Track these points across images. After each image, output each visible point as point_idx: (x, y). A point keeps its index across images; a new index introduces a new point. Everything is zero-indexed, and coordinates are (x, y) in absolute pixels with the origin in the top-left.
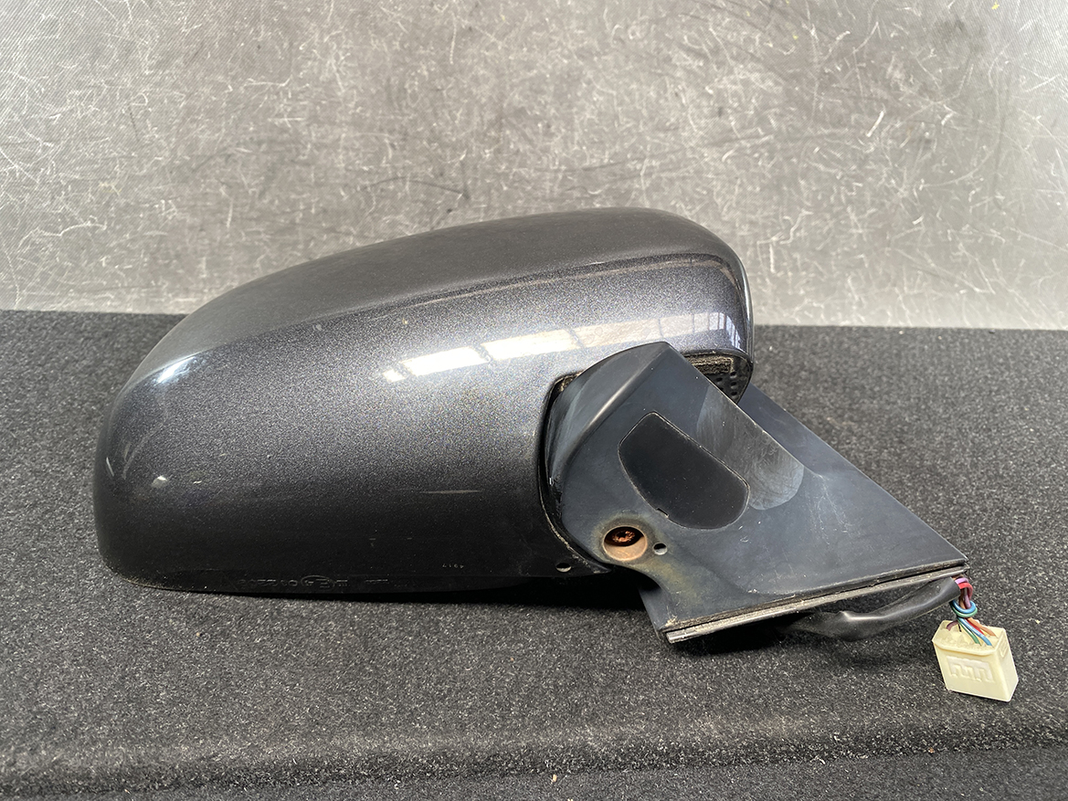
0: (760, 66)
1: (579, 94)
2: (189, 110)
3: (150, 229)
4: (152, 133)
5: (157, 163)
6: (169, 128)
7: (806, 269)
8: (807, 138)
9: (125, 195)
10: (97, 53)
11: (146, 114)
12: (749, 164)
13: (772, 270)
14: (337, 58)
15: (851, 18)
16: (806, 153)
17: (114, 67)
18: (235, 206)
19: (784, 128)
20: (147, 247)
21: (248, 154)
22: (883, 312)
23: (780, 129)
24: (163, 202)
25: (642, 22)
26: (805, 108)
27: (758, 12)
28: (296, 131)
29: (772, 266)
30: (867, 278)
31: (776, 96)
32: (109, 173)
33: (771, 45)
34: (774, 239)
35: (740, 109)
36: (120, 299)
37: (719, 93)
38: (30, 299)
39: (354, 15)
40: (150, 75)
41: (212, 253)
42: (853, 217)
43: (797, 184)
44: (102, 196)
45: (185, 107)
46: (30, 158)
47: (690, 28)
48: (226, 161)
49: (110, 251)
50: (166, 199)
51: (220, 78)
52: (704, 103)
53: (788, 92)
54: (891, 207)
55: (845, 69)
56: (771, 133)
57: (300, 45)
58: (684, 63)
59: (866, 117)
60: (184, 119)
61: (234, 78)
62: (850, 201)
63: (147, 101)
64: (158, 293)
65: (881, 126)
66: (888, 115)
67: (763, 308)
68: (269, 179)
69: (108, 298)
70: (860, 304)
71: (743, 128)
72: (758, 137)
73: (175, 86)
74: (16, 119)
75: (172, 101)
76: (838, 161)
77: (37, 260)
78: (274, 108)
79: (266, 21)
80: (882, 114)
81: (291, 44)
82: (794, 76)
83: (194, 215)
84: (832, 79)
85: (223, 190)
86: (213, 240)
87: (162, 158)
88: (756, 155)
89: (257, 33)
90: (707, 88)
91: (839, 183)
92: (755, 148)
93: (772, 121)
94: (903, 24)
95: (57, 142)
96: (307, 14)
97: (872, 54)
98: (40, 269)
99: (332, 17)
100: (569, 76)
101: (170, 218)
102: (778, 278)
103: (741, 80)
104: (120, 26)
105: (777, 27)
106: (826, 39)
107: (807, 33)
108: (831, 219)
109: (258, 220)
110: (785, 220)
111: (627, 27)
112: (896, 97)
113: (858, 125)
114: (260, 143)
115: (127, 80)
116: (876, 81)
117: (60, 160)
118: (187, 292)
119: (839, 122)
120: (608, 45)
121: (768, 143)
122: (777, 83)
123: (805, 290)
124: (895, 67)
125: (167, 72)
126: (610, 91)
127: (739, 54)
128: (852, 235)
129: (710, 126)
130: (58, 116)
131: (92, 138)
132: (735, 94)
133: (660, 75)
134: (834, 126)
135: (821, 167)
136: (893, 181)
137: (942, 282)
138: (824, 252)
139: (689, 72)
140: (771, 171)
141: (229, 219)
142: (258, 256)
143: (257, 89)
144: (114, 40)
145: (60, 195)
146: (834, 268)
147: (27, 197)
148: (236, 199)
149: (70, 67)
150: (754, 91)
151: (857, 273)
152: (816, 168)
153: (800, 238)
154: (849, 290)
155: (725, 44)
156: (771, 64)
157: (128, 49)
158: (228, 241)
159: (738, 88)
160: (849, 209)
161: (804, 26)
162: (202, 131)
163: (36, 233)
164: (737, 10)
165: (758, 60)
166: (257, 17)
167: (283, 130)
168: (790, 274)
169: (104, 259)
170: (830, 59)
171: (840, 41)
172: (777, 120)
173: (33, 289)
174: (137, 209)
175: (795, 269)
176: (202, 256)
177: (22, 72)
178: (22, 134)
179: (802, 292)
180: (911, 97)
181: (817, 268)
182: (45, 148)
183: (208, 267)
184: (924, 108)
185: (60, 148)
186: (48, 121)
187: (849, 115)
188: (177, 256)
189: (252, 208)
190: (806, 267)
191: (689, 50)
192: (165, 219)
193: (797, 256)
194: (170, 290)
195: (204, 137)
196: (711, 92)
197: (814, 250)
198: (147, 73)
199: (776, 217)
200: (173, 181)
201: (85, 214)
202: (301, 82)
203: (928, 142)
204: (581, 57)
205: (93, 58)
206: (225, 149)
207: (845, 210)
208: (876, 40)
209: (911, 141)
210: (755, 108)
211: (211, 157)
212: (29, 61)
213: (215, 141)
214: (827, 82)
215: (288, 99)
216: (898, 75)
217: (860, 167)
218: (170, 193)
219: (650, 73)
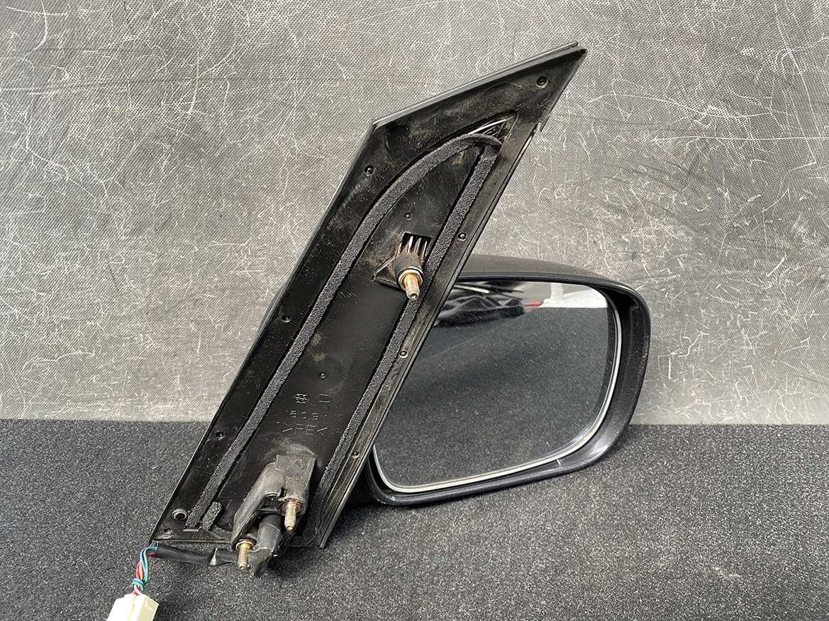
0: (674, 220)
1: (506, 245)
2: (161, 267)
3: (131, 355)
4: (129, 284)
5: (134, 307)
6: (144, 280)
7: (699, 377)
8: (711, 277)
9: (108, 330)
10: (78, 224)
11: (124, 270)
12: (656, 296)
13: (669, 377)
14: (292, 223)
15: (764, 184)
16: (709, 288)
17: (94, 234)
18: (203, 337)
19: (691, 269)
20: (130, 368)
21: (213, 299)
22: (763, 409)
23: (687, 269)
24: (141, 335)
25: (568, 185)
26: (713, 254)
27: (677, 177)
28: (256, 280)
29: (669, 374)
30: (753, 384)
31: (685, 244)
32: (94, 315)
33: (686, 204)
34: (673, 353)
35: (651, 253)
36: (109, 406)
37: (634, 240)
38: (34, 408)
39: (305, 191)
40: (125, 241)
41: (186, 373)
42: (746, 337)
43: (698, 312)
44: (89, 332)
45: (156, 264)
46: (27, 304)
47: (612, 189)
48: (195, 304)
49: (99, 371)
50: (144, 333)
51: (187, 241)
52: (620, 249)
53: (697, 242)
54: (781, 331)
55: (753, 224)
56: (679, 273)
57: (257, 213)
58: (603, 217)
59: (768, 262)
60: (156, 273)
61: (199, 241)
62: (744, 325)
63: (124, 260)
64: (141, 402)
65: (781, 269)
66: (789, 260)
67: (658, 407)
68: (232, 317)
69: (100, 406)
70: (744, 403)
71: (654, 268)
72: (666, 276)
73: (148, 248)
74: (13, 275)
75: (145, 259)
76: (738, 295)
77: (38, 379)
78: (235, 263)
79: (227, 196)
80: (782, 260)
81: (250, 214)
82: (705, 229)
83: (168, 344)
84: (739, 231)
85: (192, 326)
86: (185, 363)
87: (140, 303)
88: (663, 290)
89: (219, 205)
90: (623, 237)
91: (736, 312)
92: (662, 285)
93: (681, 263)
94: (813, 190)
95: (49, 292)
96: (263, 189)
97: (780, 214)
98: (41, 386)
99: (286, 192)
100: (498, 231)
101: (148, 347)
102: (674, 384)
103: (656, 231)
104: (98, 202)
105: (694, 190)
106: (738, 200)
107: (721, 195)
108: (726, 339)
109: (223, 347)
110: (683, 340)
111: (554, 189)
112: (798, 247)
113: (760, 267)
114: (223, 290)
115: (106, 244)
116: (781, 235)
117: (52, 304)
118: (165, 400)
119: (742, 265)
120: (535, 205)
121: (675, 280)
122: (688, 234)
123: (696, 392)
124: (801, 223)
125: (140, 237)
126: (535, 242)
127: (655, 210)
128: (743, 350)
129: (623, 267)
130: (48, 272)
131: (78, 289)
132: (649, 242)
133: (581, 227)
134: (737, 268)
135: (721, 299)
136: (786, 311)
137: (820, 386)
138: (717, 364)
139: (607, 224)
140: (676, 302)
141: (199, 347)
142: (224, 374)
143: (220, 249)
144: (93, 214)
145: (54, 331)
146: (724, 375)
147: (26, 334)
148: (204, 332)
149: (55, 234)
150: (666, 239)
151: (744, 379)
152: (716, 300)
153: (697, 353)
154: (735, 392)
155: (644, 202)
156: (684, 218)
157: (105, 221)
158: (198, 363)
159: (653, 237)
160: (742, 332)
161: (719, 189)
162: (173, 282)
163: (36, 360)
164: (657, 175)
165: (673, 215)
166: (219, 192)
167: (244, 279)
168: (684, 380)
169: (94, 377)
170: (740, 216)
171: (751, 202)
172: (685, 263)
173: (37, 400)
174: (119, 341)
175: (689, 376)
176: (177, 374)
177: (15, 239)
178: (18, 287)
179: (694, 394)
180: (812, 247)
181: (709, 375)
182: (39, 297)
183: (181, 382)
184: (823, 256)
185: (51, 296)
186: (40, 277)
187: (751, 261)
188: (156, 375)
189: (218, 339)
190: (699, 375)
191: (609, 207)
192: (144, 348)
193: (692, 366)
194: (150, 399)
195: (175, 287)
196: (627, 240)
197: (707, 362)
198: (123, 238)
199: (677, 337)
200: (149, 320)
201: (76, 345)
202: (259, 242)
203: (823, 281)
204: (510, 215)
205: (76, 228)
206: (193, 295)
207: (739, 332)
208: (785, 202)
209: (807, 281)
210: (666, 253)
211: (182, 301)
212: (20, 230)
213: (185, 290)
214: (734, 235)
215: (247, 257)
216: (802, 230)
217: (757, 300)
218: (147, 329)
219: (572, 225)
